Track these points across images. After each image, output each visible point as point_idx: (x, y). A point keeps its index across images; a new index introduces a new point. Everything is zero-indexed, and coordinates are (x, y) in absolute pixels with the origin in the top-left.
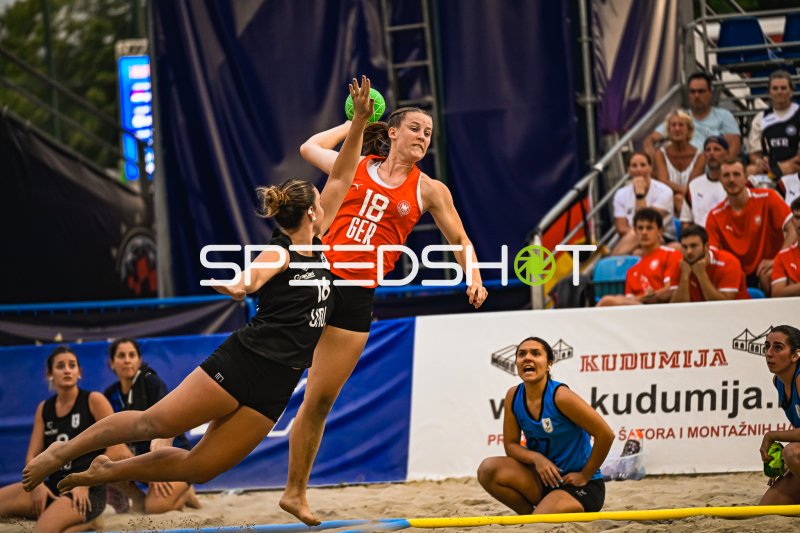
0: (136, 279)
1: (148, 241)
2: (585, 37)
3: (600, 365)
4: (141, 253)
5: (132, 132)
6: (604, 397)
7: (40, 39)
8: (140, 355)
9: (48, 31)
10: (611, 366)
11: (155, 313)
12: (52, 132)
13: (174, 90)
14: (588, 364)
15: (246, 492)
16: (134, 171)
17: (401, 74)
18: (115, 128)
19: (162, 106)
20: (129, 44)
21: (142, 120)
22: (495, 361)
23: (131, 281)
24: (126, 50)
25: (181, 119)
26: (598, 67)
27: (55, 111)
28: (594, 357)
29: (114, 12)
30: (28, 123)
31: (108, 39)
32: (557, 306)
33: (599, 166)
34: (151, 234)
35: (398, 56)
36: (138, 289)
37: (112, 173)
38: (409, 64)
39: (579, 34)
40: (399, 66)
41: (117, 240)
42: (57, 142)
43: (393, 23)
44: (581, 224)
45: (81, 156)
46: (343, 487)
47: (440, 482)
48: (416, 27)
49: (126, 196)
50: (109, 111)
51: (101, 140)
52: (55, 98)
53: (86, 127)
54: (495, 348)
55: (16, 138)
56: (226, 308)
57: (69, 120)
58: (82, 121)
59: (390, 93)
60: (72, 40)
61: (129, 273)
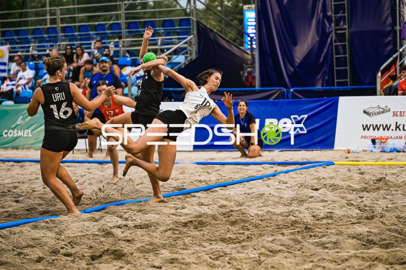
0: (248, 81)
1: (252, 69)
2: (398, 8)
3: (399, 115)
4: (250, 73)
5: (248, 34)
6: (400, 125)
7: (219, 4)
10: (402, 115)
11: (254, 92)
12: (222, 33)
13: (263, 21)
14: (395, 114)
15: (282, 151)
16: (249, 47)
17: (337, 18)
18: (242, 33)
19: (259, 27)
20: (248, 6)
21: (251, 30)
22: (364, 112)
23: (246, 82)
24: (247, 9)
25: (264, 30)
26: (402, 18)
27: (223, 26)
28: (397, 112)
30: (215, 30)
31: (241, 5)
32: (385, 95)
33: (401, 50)
34: (254, 68)
35: (336, 12)
36: (248, 84)
37: (242, 48)
38: (339, 15)
39: (396, 7)
40: (336, 15)
41: (242, 69)
42: (223, 36)
43: (335, 1)
44: (394, 68)
45: (232, 42)
46: (313, 151)
47: (344, 150)
48: (342, 3)
49: (245, 55)
50: (240, 27)
51: (238, 37)
52: (223, 23)
53: (233, 32)
54: (364, 108)
55: (211, 35)
56: (277, 92)
57: (228, 30)
58: (232, 30)
59: (333, 24)
60: (229, 5)
61: (246, 79)
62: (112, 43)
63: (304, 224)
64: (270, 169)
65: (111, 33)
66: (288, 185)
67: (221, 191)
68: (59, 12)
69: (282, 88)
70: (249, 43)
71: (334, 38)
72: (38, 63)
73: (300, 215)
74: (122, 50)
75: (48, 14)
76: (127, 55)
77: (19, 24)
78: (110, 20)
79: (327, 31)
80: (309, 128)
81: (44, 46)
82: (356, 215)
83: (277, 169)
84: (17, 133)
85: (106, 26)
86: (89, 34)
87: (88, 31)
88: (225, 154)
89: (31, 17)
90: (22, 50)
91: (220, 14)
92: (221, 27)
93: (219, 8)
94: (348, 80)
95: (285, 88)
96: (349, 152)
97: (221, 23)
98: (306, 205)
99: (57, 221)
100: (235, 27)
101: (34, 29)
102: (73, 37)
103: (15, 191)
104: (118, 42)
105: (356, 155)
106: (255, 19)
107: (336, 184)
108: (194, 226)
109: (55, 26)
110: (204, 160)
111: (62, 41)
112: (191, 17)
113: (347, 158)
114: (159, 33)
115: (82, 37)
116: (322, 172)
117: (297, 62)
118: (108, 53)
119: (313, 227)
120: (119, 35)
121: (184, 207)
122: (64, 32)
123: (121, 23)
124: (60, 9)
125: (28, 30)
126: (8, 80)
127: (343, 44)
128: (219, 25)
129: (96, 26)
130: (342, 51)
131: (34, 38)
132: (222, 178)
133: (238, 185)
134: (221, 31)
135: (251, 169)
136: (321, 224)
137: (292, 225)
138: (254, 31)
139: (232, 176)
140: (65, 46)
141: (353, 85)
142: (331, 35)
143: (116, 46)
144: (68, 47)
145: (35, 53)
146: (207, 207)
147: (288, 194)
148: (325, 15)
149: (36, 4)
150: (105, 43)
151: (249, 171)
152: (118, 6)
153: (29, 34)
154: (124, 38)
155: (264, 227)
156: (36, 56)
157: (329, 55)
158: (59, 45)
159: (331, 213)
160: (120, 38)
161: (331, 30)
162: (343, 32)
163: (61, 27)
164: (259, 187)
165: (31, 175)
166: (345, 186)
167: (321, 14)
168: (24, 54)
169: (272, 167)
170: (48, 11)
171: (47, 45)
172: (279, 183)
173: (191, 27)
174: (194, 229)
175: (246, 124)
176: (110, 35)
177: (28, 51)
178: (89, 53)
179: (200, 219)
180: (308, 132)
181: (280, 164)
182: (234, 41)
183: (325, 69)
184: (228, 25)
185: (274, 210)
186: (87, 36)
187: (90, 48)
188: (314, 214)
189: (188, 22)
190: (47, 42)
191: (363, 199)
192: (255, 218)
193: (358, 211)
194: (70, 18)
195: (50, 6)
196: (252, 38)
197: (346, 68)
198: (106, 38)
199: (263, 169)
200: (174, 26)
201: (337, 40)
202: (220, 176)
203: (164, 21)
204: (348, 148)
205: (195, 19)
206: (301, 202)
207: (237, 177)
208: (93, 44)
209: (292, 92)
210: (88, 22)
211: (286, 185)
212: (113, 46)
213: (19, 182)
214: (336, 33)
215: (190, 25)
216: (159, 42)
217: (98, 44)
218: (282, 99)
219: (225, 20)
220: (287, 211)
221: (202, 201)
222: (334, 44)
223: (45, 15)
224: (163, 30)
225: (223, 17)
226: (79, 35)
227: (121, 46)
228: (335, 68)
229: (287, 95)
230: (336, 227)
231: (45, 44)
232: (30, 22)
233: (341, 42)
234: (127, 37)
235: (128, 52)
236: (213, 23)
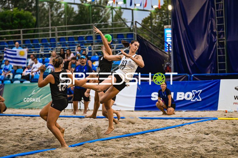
1: (169, 63)
4: (168, 65)
5: (167, 43)
7: (150, 25)
8: (166, 85)
9: (151, 23)
12: (151, 42)
13: (175, 35)
15: (186, 111)
16: (168, 50)
17: (219, 33)
18: (163, 42)
19: (173, 38)
20: (167, 26)
21: (169, 40)
22: (236, 88)
23: (166, 71)
24: (166, 28)
25: (176, 40)
27: (152, 38)
29: (163, 20)
30: (148, 40)
31: (162, 25)
34: (170, 62)
35: (219, 30)
37: (163, 50)
38: (221, 31)
40: (219, 32)
41: (164, 63)
42: (152, 43)
43: (218, 24)
45: (157, 47)
46: (205, 111)
47: (224, 111)
48: (222, 24)
49: (165, 55)
50: (162, 38)
51: (160, 44)
52: (152, 36)
53: (158, 41)
54: (236, 86)
55: (145, 43)
56: (184, 76)
57: (155, 40)
58: (157, 40)
59: (217, 37)
60: (156, 25)
61: (165, 69)
62: (87, 47)
63: (200, 154)
64: (180, 122)
65: (87, 42)
66: (191, 131)
67: (151, 135)
68: (56, 29)
69: (187, 74)
70: (168, 48)
71: (217, 45)
72: (45, 59)
73: (198, 149)
74: (93, 51)
75: (50, 31)
76: (96, 54)
77: (33, 36)
78: (86, 34)
79: (213, 41)
80: (203, 98)
81: (48, 49)
82: (231, 149)
83: (184, 122)
84: (32, 99)
85: (84, 38)
86: (74, 42)
87: (74, 40)
88: (153, 113)
89: (40, 32)
90: (35, 51)
91: (150, 31)
92: (151, 39)
93: (150, 27)
94: (226, 70)
95: (189, 74)
96: (226, 112)
97: (151, 36)
98: (201, 143)
99: (55, 152)
100: (159, 38)
101: (42, 39)
102: (64, 44)
103: (30, 133)
104: (91, 47)
105: (231, 114)
106: (171, 33)
107: (219, 131)
108: (135, 155)
109: (54, 37)
110: (141, 116)
111: (58, 46)
112: (133, 33)
113: (225, 115)
114: (115, 42)
115: (70, 44)
116: (211, 124)
117: (196, 59)
118: (85, 53)
119: (205, 157)
120: (92, 43)
121: (129, 144)
122: (60, 41)
123: (93, 36)
124: (58, 28)
125: (38, 40)
126: (27, 69)
127: (223, 48)
128: (150, 37)
129: (78, 38)
130: (222, 53)
131: (42, 44)
132: (152, 127)
133: (161, 131)
134: (151, 41)
135: (169, 122)
136: (210, 155)
137: (193, 155)
138: (171, 41)
139: (158, 126)
140: (60, 49)
141: (229, 73)
142: (216, 43)
143: (90, 49)
144: (62, 50)
145: (43, 53)
146: (143, 144)
147: (191, 137)
148: (212, 32)
149: (43, 24)
150: (83, 47)
151: (167, 123)
152: (91, 26)
153: (39, 42)
154: (94, 45)
155: (176, 156)
156: (43, 55)
157: (214, 55)
158: (57, 49)
159: (216, 148)
160: (92, 44)
161: (216, 40)
162: (223, 41)
163: (58, 38)
164: (173, 132)
165: (40, 124)
166: (224, 132)
167: (210, 31)
168: (36, 53)
169: (181, 121)
170: (50, 29)
171: (50, 49)
172: (185, 130)
173: (134, 38)
174: (135, 157)
175: (165, 95)
176: (86, 43)
177: (39, 52)
178: (74, 53)
179: (138, 151)
180: (202, 100)
181: (185, 119)
182: (159, 46)
183: (212, 63)
184: (155, 37)
185: (182, 146)
186: (73, 44)
187: (74, 50)
188: (206, 149)
189: (132, 35)
190: (50, 46)
191: (235, 140)
192: (171, 151)
193: (232, 147)
194: (63, 33)
195: (52, 26)
196: (169, 45)
197: (225, 62)
198: (84, 45)
199: (176, 122)
200: (124, 38)
201: (219, 46)
202: (150, 126)
203: (118, 35)
204: (226, 110)
205: (136, 34)
206: (198, 141)
207: (161, 126)
208: (76, 48)
209: (193, 77)
210: (73, 35)
211: (189, 131)
212: (88, 49)
213: (33, 129)
214: (219, 42)
215: (133, 37)
216: (115, 47)
217: (79, 48)
218: (186, 80)
219: (153, 34)
220: (190, 147)
221: (140, 141)
222: (217, 48)
223: (48, 31)
224: (117, 40)
225: (152, 32)
226: (68, 43)
227: (92, 49)
228: (218, 63)
229: (190, 79)
230: (219, 156)
231: (49, 48)
232: (40, 35)
233: (221, 47)
234: (96, 44)
235: (97, 52)
236: (146, 36)
